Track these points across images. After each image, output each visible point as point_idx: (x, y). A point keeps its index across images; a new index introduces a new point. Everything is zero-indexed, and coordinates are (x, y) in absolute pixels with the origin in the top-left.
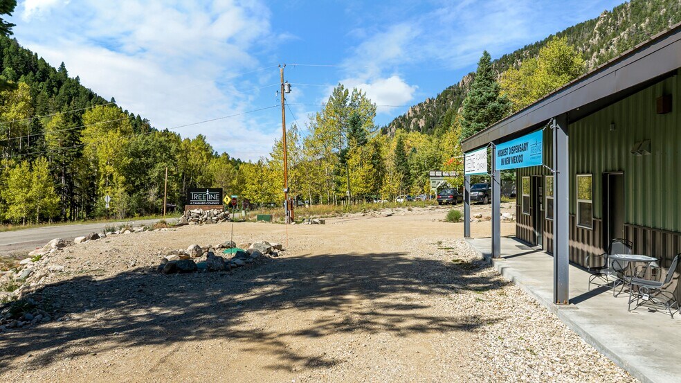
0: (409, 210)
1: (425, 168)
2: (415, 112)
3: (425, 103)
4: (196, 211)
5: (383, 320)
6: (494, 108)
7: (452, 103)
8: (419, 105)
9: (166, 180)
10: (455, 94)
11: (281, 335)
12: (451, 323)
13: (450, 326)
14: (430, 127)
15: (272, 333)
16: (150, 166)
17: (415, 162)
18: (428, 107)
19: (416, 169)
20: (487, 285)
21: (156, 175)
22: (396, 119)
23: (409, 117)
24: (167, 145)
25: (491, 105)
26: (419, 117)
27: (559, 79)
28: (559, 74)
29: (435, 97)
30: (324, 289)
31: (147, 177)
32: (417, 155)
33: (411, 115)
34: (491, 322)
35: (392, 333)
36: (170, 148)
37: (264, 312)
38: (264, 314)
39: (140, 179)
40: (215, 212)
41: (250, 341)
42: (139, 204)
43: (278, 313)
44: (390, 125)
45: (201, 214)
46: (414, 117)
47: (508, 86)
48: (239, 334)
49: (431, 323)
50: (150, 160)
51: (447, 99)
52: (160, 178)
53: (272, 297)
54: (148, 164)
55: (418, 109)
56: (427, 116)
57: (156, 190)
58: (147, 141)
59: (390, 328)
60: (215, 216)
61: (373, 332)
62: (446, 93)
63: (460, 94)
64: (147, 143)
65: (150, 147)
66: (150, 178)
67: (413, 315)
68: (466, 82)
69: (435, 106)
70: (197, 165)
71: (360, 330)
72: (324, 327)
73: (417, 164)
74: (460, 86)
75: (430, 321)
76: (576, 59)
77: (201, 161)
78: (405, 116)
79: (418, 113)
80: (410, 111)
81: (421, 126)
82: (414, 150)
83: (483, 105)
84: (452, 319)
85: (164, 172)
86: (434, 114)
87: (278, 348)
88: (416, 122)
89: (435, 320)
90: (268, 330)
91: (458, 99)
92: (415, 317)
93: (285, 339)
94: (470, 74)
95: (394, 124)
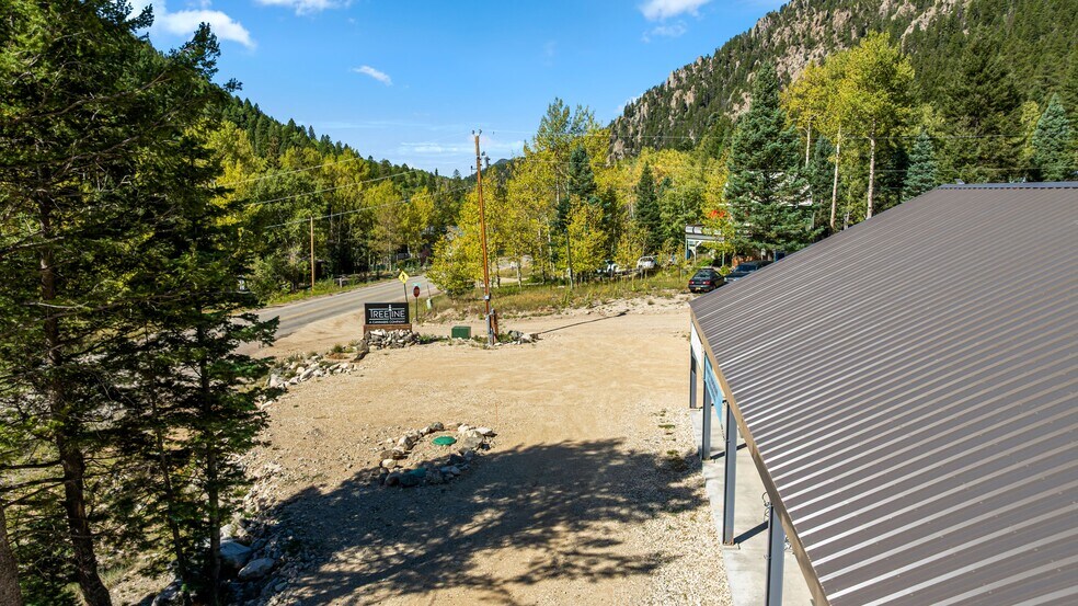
0: (650, 303)
1: (682, 209)
2: (679, 80)
3: (696, 64)
4: (377, 332)
5: (581, 563)
6: (774, 150)
7: (738, 63)
8: (686, 68)
9: (312, 234)
10: (744, 49)
11: (505, 582)
12: (635, 564)
13: (632, 568)
14: (703, 104)
15: (498, 579)
16: (289, 214)
17: (667, 200)
18: (699, 71)
19: (669, 212)
20: (686, 502)
21: (297, 227)
22: (648, 92)
23: (669, 89)
24: (309, 182)
25: (769, 146)
26: (686, 89)
27: (874, 99)
28: (875, 89)
29: (712, 55)
30: (537, 515)
31: (284, 231)
32: (671, 191)
33: (673, 85)
34: (668, 560)
35: (587, 578)
36: (314, 187)
37: (488, 551)
38: (490, 554)
39: (275, 234)
40: (401, 334)
41: (484, 589)
42: (276, 270)
43: (500, 553)
44: (638, 102)
45: (383, 336)
46: (678, 88)
47: (806, 92)
48: (474, 580)
49: (618, 565)
50: (287, 206)
51: (730, 57)
52: (303, 231)
53: (493, 528)
54: (284, 211)
55: (684, 75)
56: (698, 87)
57: (298, 249)
58: (280, 178)
59: (587, 573)
60: (401, 338)
61: (572, 577)
62: (729, 46)
63: (752, 49)
64: (281, 181)
65: (285, 186)
66: (288, 232)
67: (608, 554)
68: (763, 28)
69: (711, 69)
70: (349, 198)
71: (563, 575)
72: (536, 572)
73: (671, 204)
74: (753, 35)
75: (617, 562)
76: (900, 65)
77: (355, 191)
78: (662, 86)
79: (684, 81)
80: (672, 79)
81: (688, 102)
82: (667, 183)
83: (758, 145)
84: (638, 558)
85: (308, 223)
86: (709, 83)
87: (505, 596)
88: (681, 96)
89: (623, 560)
90: (495, 576)
91: (749, 57)
92: (609, 557)
93: (509, 587)
94: (769, 15)
95: (645, 100)
